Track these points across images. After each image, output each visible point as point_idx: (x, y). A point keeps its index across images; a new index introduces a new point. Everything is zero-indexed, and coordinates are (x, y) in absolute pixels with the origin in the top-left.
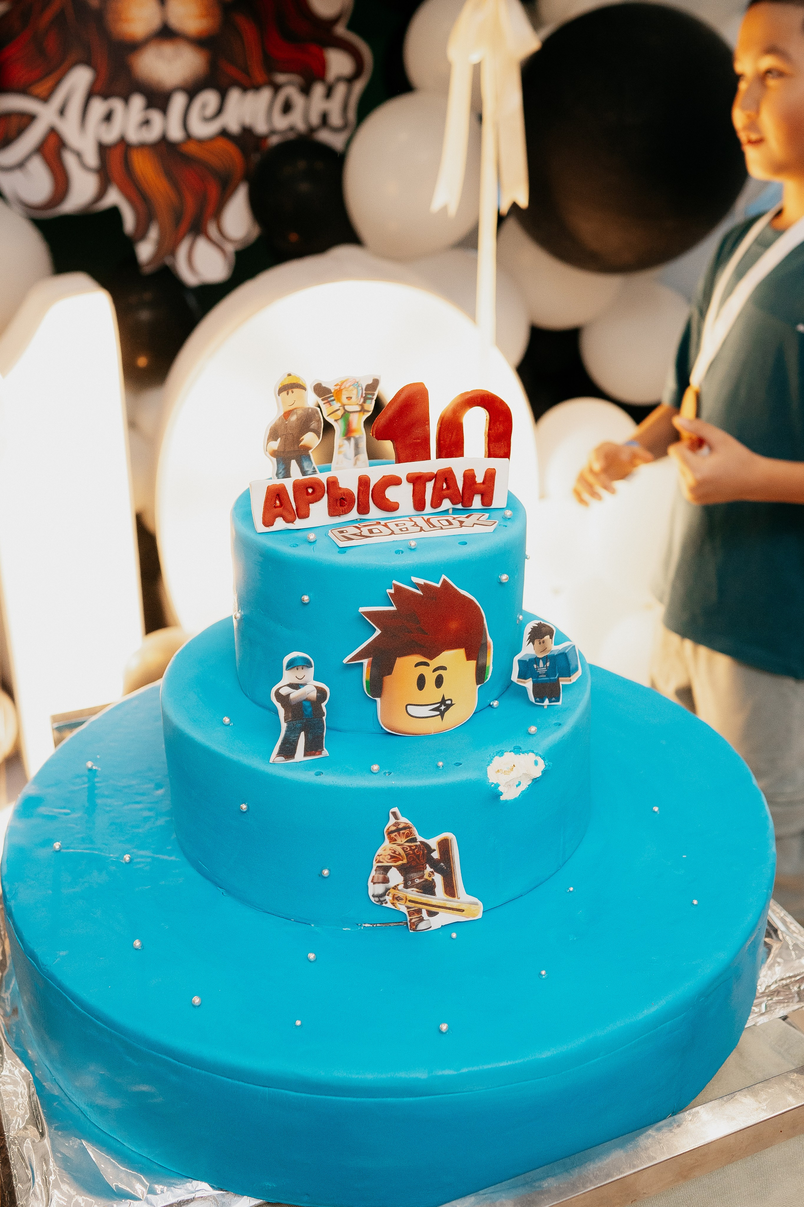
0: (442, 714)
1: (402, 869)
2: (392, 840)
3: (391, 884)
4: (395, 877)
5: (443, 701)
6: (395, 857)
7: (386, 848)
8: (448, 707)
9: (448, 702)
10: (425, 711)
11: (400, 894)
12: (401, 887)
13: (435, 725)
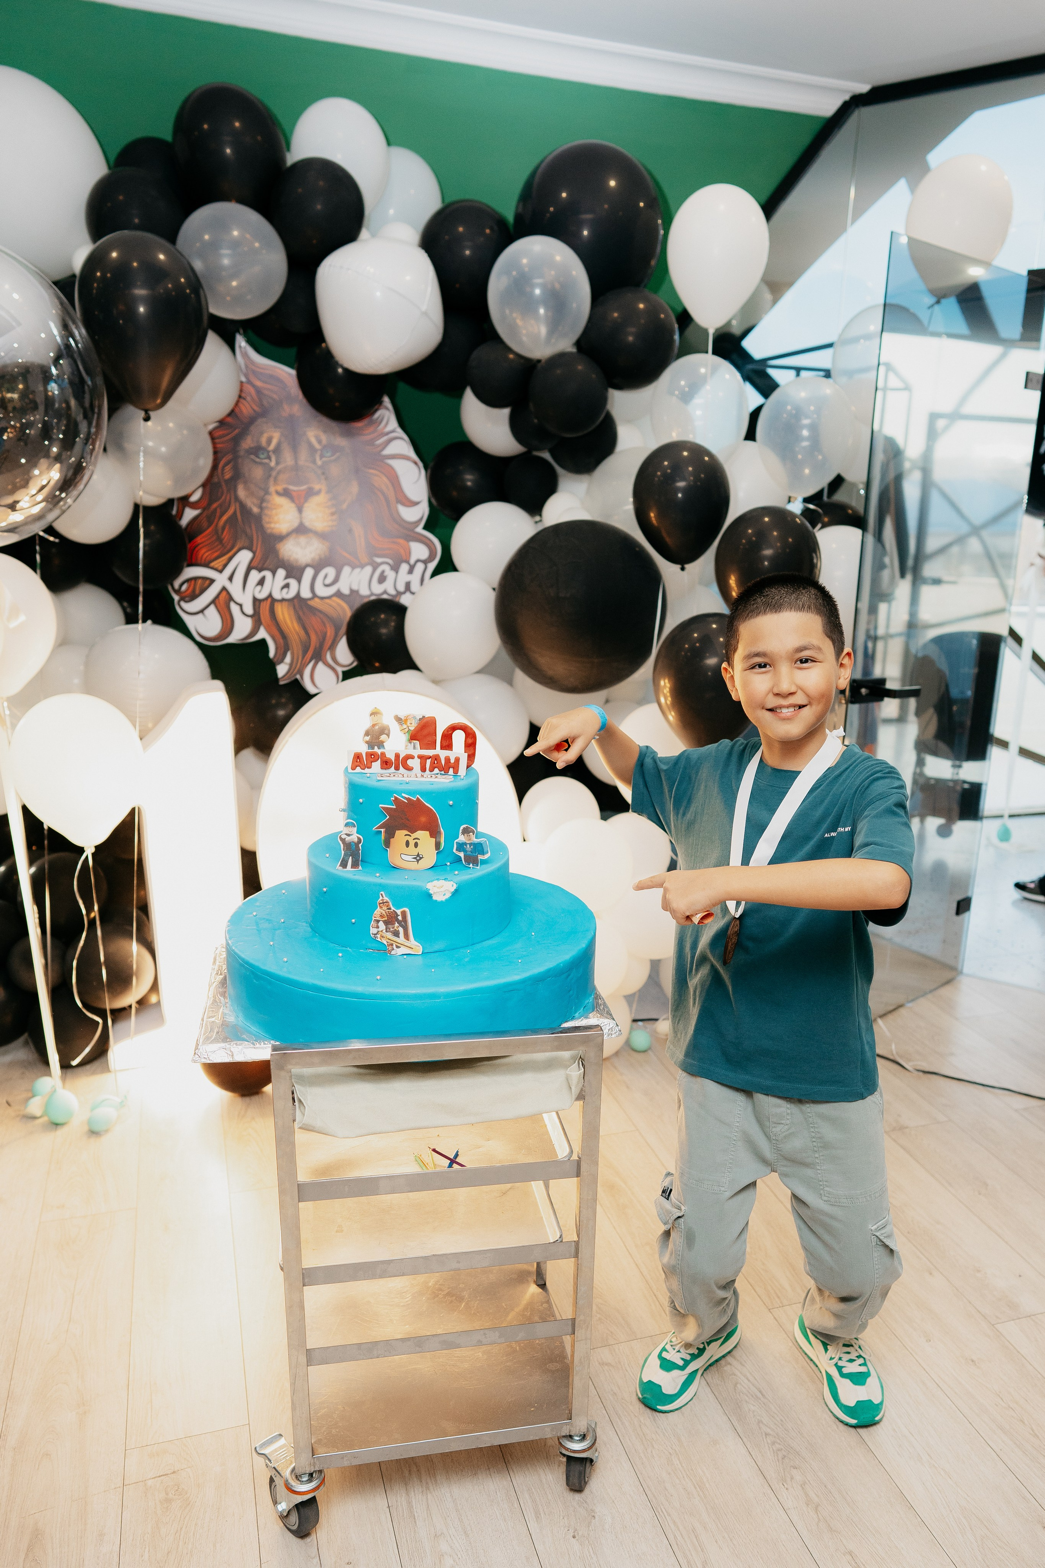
0: (418, 861)
1: (385, 922)
2: (381, 907)
3: (380, 929)
4: (382, 926)
5: (418, 855)
6: (382, 916)
7: (378, 911)
8: (421, 858)
9: (421, 856)
10: (410, 858)
11: (384, 935)
12: (384, 931)
13: (414, 865)
